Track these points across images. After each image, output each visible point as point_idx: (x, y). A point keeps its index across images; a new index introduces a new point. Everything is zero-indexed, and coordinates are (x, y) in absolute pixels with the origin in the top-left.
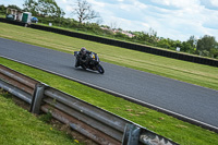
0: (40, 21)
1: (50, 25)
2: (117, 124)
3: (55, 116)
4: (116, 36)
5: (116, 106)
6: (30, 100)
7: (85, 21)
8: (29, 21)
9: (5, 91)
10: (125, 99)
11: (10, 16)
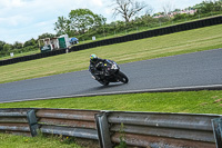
0: (80, 39)
1: (94, 39)
2: (201, 124)
3: (131, 142)
4: (175, 20)
5: (201, 102)
6: (97, 136)
7: (133, 18)
8: (68, 45)
9: (65, 136)
10: (209, 89)
11: (45, 48)
